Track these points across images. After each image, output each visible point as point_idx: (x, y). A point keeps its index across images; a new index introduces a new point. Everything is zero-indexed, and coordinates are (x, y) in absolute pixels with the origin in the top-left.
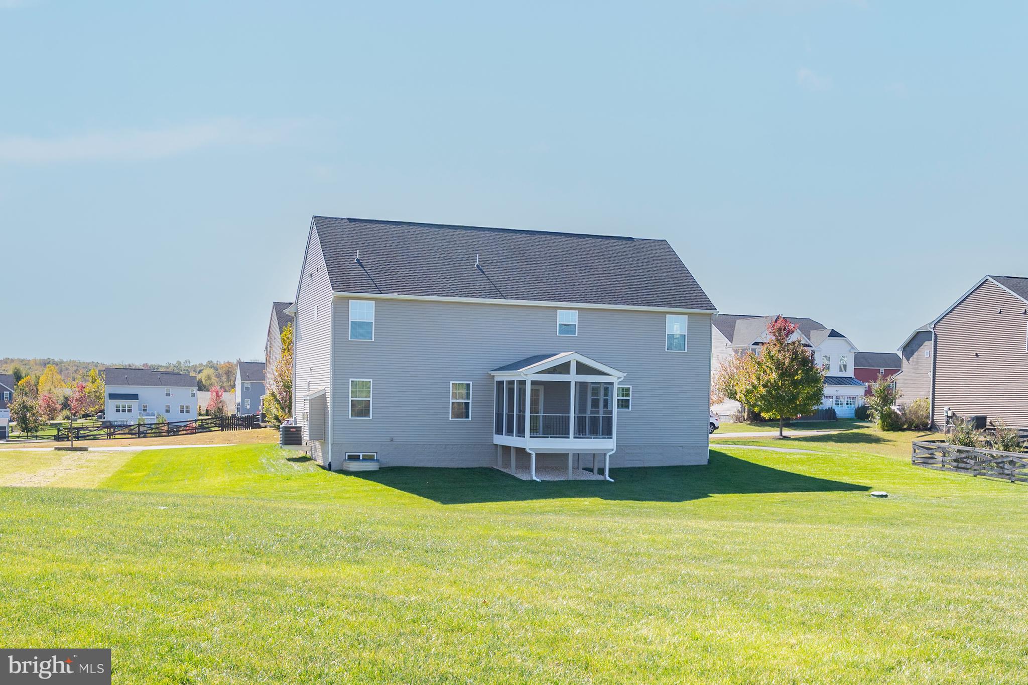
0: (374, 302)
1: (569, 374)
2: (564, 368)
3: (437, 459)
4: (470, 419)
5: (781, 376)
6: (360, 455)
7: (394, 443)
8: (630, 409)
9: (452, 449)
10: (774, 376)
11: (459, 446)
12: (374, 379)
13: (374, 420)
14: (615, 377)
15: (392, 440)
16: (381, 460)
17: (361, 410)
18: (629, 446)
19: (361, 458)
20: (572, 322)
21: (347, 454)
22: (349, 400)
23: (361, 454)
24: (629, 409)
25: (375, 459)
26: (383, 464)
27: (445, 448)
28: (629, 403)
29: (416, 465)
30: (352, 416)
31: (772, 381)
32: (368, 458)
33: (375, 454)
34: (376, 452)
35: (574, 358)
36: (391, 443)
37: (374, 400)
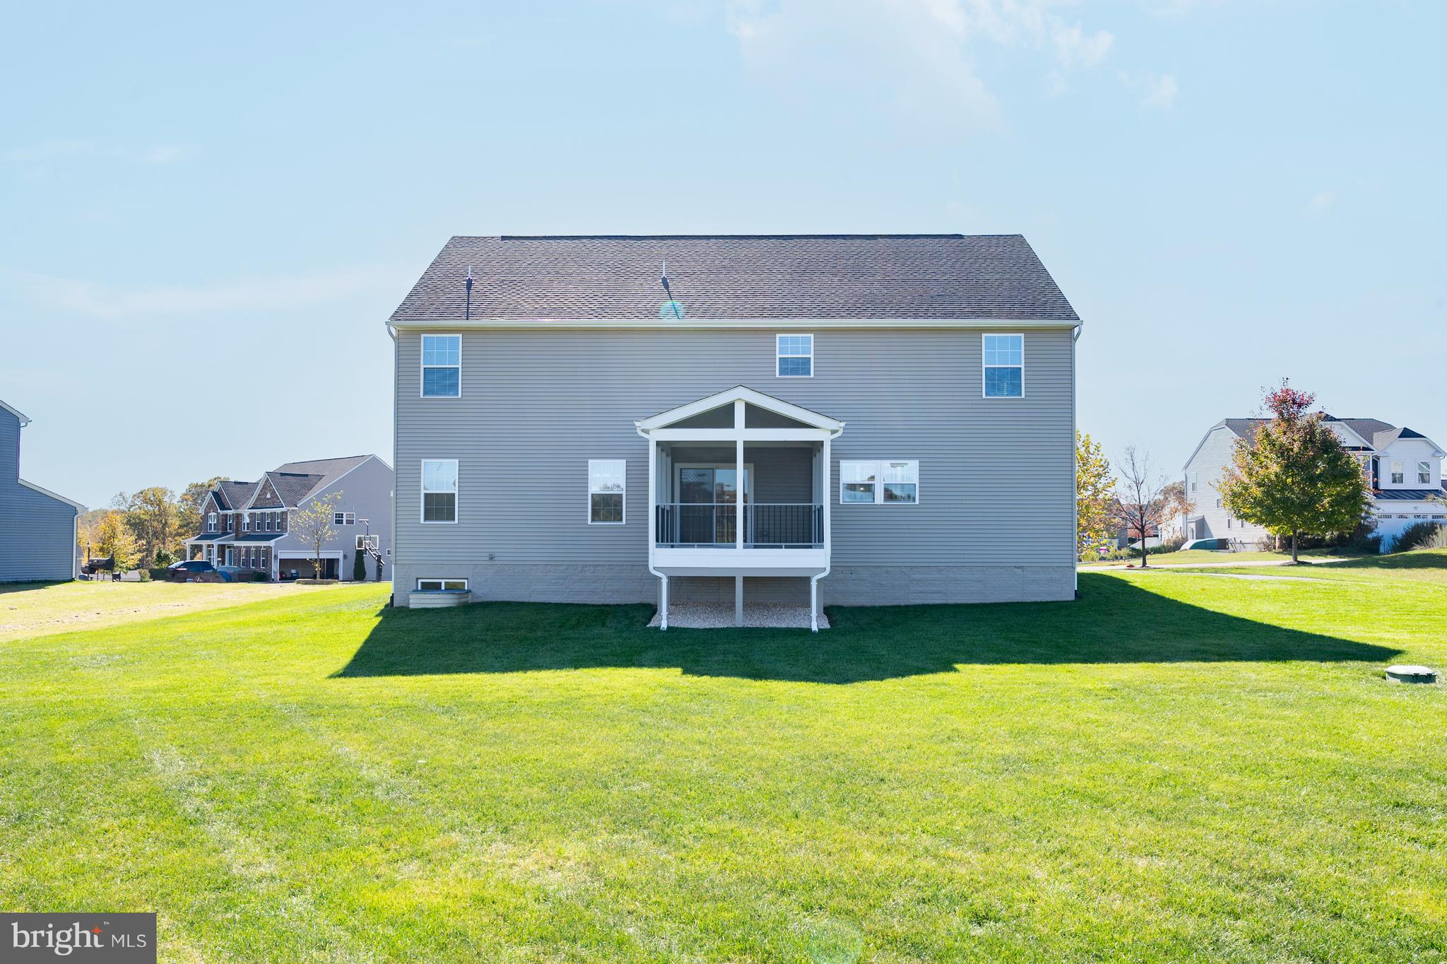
0: (460, 336)
1: (733, 426)
2: (723, 417)
3: (568, 590)
4: (624, 522)
5: (1286, 468)
6: (441, 583)
7: (496, 562)
8: (918, 502)
9: (593, 572)
10: (1275, 468)
11: (606, 567)
12: (462, 460)
13: (462, 525)
14: (823, 431)
15: (491, 558)
16: (473, 590)
17: (440, 508)
19: (443, 588)
20: (804, 355)
22: (420, 494)
23: (443, 582)
24: (915, 502)
25: (466, 589)
26: (477, 597)
27: (582, 571)
29: (533, 600)
30: (425, 519)
31: (1273, 477)
32: (451, 588)
33: (466, 581)
34: (467, 579)
35: (740, 397)
36: (491, 563)
37: (461, 493)
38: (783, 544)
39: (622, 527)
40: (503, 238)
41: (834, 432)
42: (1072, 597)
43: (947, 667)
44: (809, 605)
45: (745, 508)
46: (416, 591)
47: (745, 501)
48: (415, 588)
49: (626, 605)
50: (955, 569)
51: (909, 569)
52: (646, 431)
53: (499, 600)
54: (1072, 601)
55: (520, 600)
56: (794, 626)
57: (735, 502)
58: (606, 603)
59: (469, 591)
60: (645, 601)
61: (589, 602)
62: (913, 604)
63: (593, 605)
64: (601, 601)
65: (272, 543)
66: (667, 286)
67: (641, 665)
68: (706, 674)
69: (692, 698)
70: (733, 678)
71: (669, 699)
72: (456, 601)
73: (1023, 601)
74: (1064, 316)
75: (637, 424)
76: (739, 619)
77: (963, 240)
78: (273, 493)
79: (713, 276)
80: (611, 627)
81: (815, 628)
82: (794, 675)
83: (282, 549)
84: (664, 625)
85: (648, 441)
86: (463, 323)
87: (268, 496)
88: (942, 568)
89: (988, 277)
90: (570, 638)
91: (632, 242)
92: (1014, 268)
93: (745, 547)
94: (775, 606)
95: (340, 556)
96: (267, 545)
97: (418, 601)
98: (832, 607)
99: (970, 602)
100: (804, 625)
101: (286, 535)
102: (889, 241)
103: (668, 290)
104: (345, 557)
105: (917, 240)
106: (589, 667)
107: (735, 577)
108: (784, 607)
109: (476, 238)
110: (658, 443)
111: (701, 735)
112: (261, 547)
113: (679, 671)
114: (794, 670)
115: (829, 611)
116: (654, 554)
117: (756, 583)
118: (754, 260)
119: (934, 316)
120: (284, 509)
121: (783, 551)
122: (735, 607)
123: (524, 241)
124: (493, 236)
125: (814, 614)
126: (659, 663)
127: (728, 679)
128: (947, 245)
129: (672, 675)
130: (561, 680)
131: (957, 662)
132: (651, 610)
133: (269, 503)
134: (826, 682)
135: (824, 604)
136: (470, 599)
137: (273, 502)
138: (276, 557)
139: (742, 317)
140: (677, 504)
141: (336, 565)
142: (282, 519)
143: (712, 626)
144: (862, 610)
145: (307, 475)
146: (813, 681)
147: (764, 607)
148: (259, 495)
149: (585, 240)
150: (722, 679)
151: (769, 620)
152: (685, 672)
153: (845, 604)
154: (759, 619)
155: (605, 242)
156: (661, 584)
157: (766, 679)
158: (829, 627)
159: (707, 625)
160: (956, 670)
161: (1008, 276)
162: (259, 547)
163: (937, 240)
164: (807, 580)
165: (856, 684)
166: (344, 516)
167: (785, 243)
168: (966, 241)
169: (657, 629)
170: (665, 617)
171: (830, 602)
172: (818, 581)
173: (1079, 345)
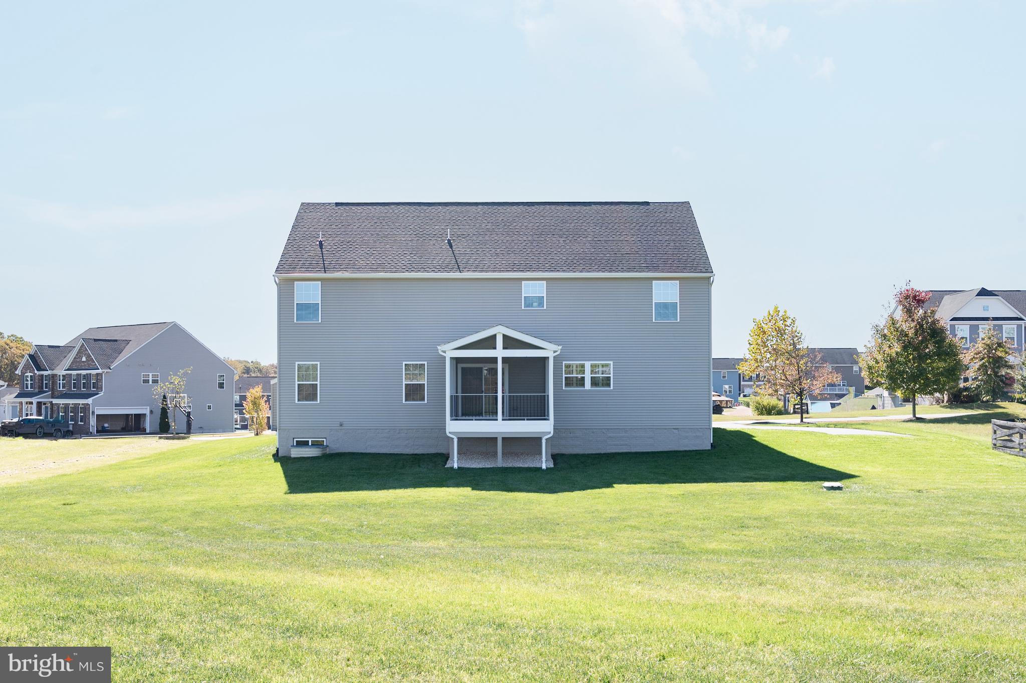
0: (320, 282)
1: (495, 348)
2: (489, 342)
3: (390, 445)
4: (426, 402)
6: (308, 441)
7: (344, 428)
8: (612, 388)
9: (406, 434)
11: (414, 431)
12: (321, 362)
13: (322, 404)
14: (549, 351)
15: (341, 425)
16: (329, 445)
17: (308, 393)
18: (612, 429)
19: (310, 444)
20: (539, 294)
21: (295, 440)
22: (295, 384)
23: (310, 440)
24: (610, 387)
25: (325, 444)
26: (332, 450)
27: (399, 433)
28: (610, 380)
29: (368, 451)
30: (299, 400)
31: (894, 355)
32: (316, 444)
33: (325, 440)
34: (326, 438)
35: (500, 331)
36: (341, 428)
37: (321, 383)
38: (526, 418)
39: (425, 405)
40: (337, 204)
41: (555, 352)
42: (709, 448)
43: (609, 485)
44: (541, 453)
45: (503, 397)
46: (293, 446)
47: (503, 393)
48: (292, 445)
49: (428, 454)
50: (636, 430)
51: (606, 430)
52: (444, 352)
53: (347, 451)
54: (709, 450)
55: (360, 451)
56: (532, 466)
57: (497, 393)
58: (415, 453)
59: (327, 446)
60: (439, 452)
61: (404, 452)
62: (609, 452)
63: (407, 454)
64: (412, 452)
65: (90, 401)
66: (451, 247)
67: (448, 486)
68: (484, 490)
69: (478, 500)
70: (497, 492)
71: (467, 500)
72: (321, 452)
73: (678, 450)
74: (704, 270)
75: (439, 348)
76: (500, 462)
77: (648, 207)
78: (88, 356)
79: (481, 238)
80: (425, 467)
81: (544, 467)
82: (529, 490)
83: (99, 406)
84: (456, 466)
85: (445, 358)
86: (322, 275)
87: (84, 359)
88: (628, 430)
89: (660, 238)
90: (403, 474)
91: (426, 208)
92: (679, 231)
93: (503, 420)
94: (522, 454)
95: (147, 412)
96: (86, 402)
97: (297, 453)
98: (557, 454)
99: (645, 451)
100: (538, 466)
101: (102, 394)
102: (599, 207)
103: (452, 249)
104: (151, 412)
105: (618, 207)
106: (421, 487)
107: (497, 438)
108: (527, 455)
109: (317, 204)
110: (451, 358)
111: (485, 513)
112: (79, 404)
113: (469, 489)
114: (529, 488)
115: (555, 457)
116: (449, 424)
117: (510, 441)
118: (508, 224)
119: (623, 271)
120: (100, 371)
121: (526, 422)
122: (497, 455)
123: (352, 207)
124: (330, 202)
125: (544, 459)
126: (457, 485)
127: (495, 492)
128: (638, 211)
129: (467, 491)
130: (410, 494)
131: (615, 484)
132: (446, 457)
133: (85, 365)
134: (544, 493)
135: (551, 452)
136: (328, 451)
137: (89, 365)
138: (93, 413)
139: (500, 271)
140: (460, 394)
141: (142, 420)
142: (97, 380)
143: (484, 467)
144: (576, 456)
145: (116, 341)
146: (538, 492)
147: (516, 455)
148: (75, 358)
149: (393, 206)
150: (491, 492)
151: (518, 463)
152: (473, 489)
153: (566, 453)
154: (512, 462)
155: (407, 207)
156: (453, 442)
157: (514, 491)
158: (553, 466)
159: (481, 466)
160: (613, 487)
161: (674, 237)
162: (77, 404)
163: (631, 207)
164: (540, 439)
165: (559, 494)
166: (151, 376)
167: (529, 209)
168: (652, 206)
169: (452, 468)
170: (456, 461)
171: (556, 451)
172: (546, 439)
173: (714, 288)
